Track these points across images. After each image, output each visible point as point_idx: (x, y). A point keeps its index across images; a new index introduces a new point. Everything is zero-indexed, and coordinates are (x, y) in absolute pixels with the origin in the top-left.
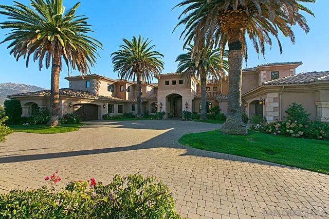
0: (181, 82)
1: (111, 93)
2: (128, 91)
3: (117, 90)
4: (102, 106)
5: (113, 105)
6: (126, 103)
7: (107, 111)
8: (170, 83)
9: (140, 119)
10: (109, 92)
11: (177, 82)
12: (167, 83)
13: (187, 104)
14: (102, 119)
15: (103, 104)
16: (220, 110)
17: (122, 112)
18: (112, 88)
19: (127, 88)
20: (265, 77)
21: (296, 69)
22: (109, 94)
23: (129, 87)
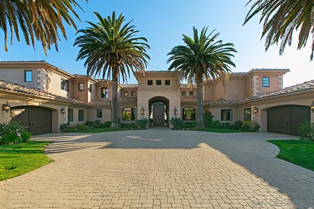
0: (167, 83)
1: (66, 92)
2: (91, 91)
3: (73, 89)
4: (59, 111)
5: (72, 109)
6: (89, 107)
7: (67, 119)
8: (154, 83)
9: (117, 130)
10: (63, 91)
11: (163, 83)
12: (150, 83)
13: (175, 110)
14: (59, 131)
15: (62, 107)
16: (213, 116)
17: (83, 120)
18: (66, 84)
19: (89, 87)
20: (257, 82)
21: (283, 76)
22: (64, 94)
23: (91, 85)
